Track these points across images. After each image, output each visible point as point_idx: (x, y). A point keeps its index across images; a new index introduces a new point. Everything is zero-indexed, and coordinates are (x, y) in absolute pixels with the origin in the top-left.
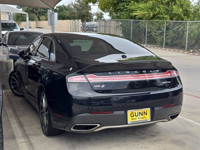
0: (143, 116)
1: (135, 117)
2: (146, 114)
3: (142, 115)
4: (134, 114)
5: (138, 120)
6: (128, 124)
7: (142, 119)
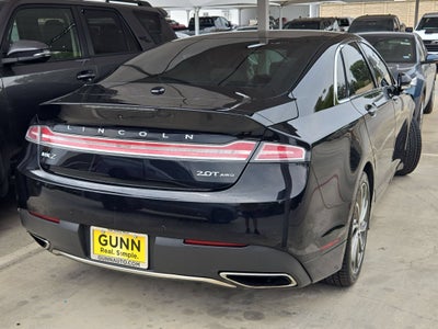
0: (130, 251)
1: (108, 247)
2: (139, 249)
3: (127, 248)
4: (108, 239)
5: (116, 256)
6: (90, 259)
7: (126, 258)
